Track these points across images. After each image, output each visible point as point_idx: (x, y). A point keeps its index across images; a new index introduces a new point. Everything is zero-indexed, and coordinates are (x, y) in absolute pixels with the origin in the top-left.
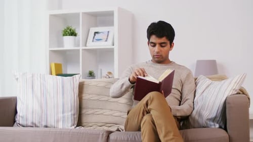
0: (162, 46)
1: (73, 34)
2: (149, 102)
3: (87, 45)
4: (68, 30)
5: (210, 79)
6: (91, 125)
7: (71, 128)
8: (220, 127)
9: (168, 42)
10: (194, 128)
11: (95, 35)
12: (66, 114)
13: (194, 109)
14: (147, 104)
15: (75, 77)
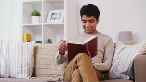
0: (91, 22)
1: (38, 15)
2: (78, 60)
3: (47, 22)
4: (35, 13)
5: (125, 44)
6: (41, 76)
7: (27, 78)
8: (130, 79)
9: (95, 19)
10: (112, 79)
11: (52, 15)
12: (24, 68)
13: (112, 65)
14: (76, 62)
15: (31, 43)
